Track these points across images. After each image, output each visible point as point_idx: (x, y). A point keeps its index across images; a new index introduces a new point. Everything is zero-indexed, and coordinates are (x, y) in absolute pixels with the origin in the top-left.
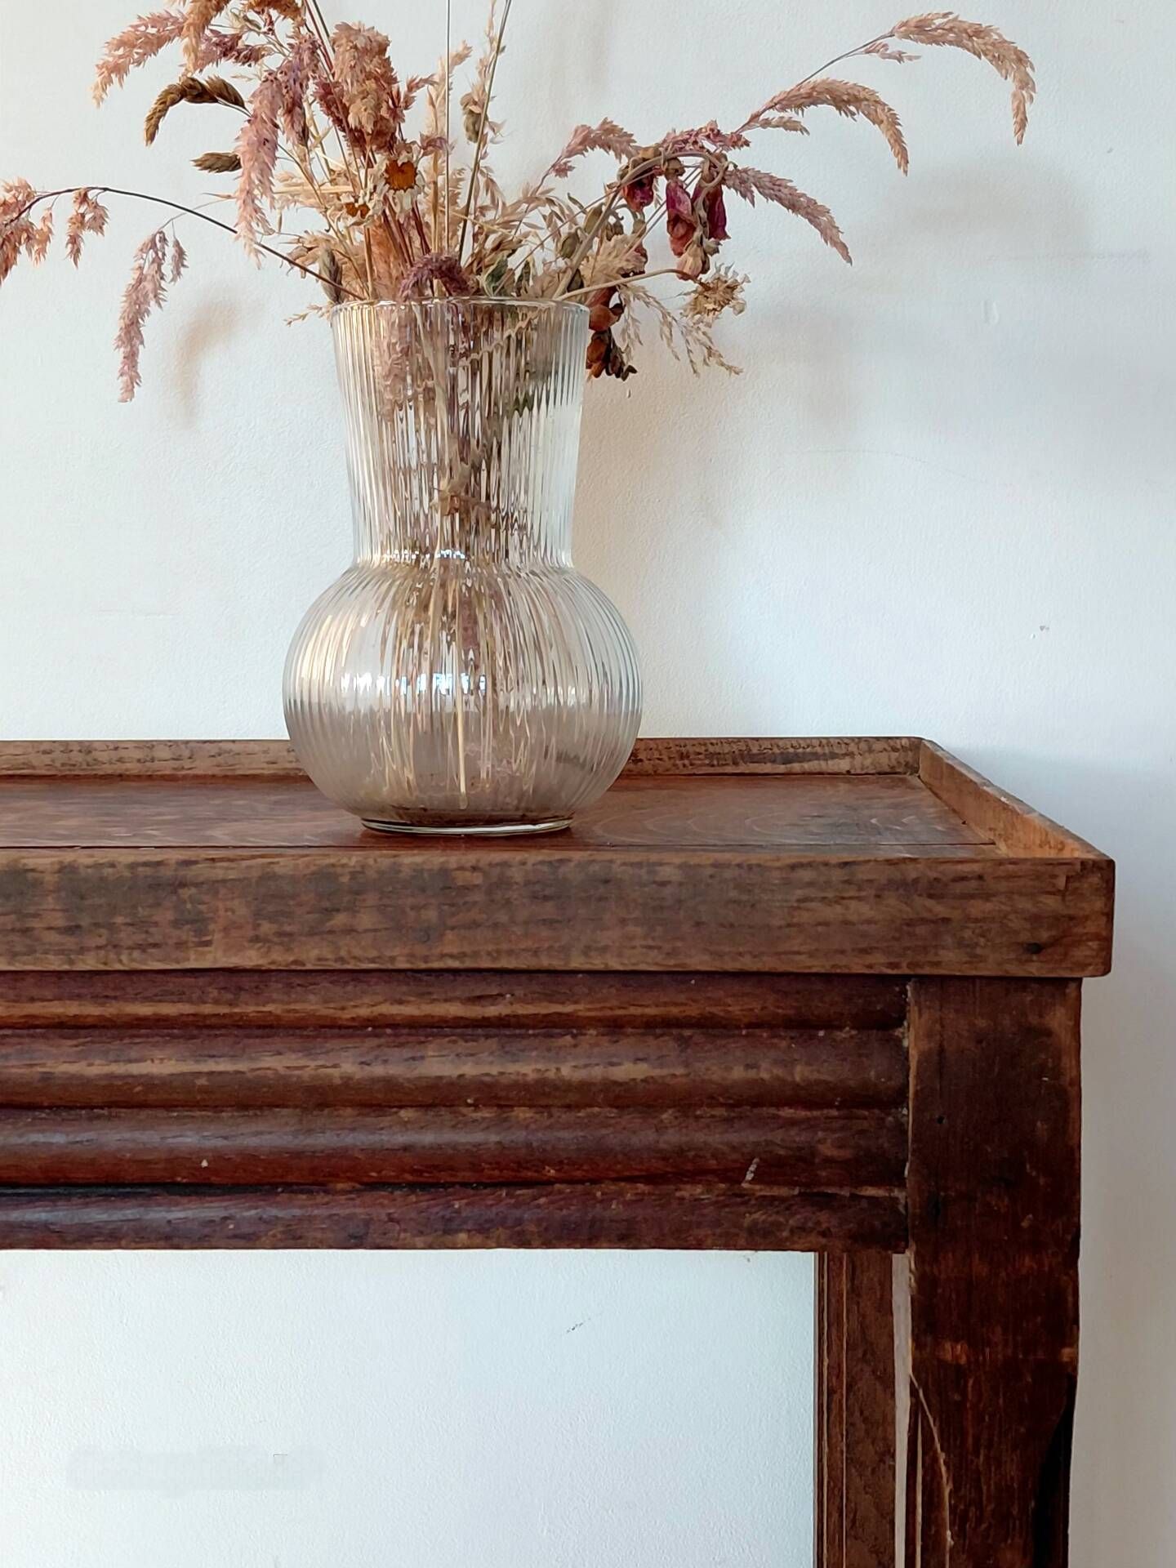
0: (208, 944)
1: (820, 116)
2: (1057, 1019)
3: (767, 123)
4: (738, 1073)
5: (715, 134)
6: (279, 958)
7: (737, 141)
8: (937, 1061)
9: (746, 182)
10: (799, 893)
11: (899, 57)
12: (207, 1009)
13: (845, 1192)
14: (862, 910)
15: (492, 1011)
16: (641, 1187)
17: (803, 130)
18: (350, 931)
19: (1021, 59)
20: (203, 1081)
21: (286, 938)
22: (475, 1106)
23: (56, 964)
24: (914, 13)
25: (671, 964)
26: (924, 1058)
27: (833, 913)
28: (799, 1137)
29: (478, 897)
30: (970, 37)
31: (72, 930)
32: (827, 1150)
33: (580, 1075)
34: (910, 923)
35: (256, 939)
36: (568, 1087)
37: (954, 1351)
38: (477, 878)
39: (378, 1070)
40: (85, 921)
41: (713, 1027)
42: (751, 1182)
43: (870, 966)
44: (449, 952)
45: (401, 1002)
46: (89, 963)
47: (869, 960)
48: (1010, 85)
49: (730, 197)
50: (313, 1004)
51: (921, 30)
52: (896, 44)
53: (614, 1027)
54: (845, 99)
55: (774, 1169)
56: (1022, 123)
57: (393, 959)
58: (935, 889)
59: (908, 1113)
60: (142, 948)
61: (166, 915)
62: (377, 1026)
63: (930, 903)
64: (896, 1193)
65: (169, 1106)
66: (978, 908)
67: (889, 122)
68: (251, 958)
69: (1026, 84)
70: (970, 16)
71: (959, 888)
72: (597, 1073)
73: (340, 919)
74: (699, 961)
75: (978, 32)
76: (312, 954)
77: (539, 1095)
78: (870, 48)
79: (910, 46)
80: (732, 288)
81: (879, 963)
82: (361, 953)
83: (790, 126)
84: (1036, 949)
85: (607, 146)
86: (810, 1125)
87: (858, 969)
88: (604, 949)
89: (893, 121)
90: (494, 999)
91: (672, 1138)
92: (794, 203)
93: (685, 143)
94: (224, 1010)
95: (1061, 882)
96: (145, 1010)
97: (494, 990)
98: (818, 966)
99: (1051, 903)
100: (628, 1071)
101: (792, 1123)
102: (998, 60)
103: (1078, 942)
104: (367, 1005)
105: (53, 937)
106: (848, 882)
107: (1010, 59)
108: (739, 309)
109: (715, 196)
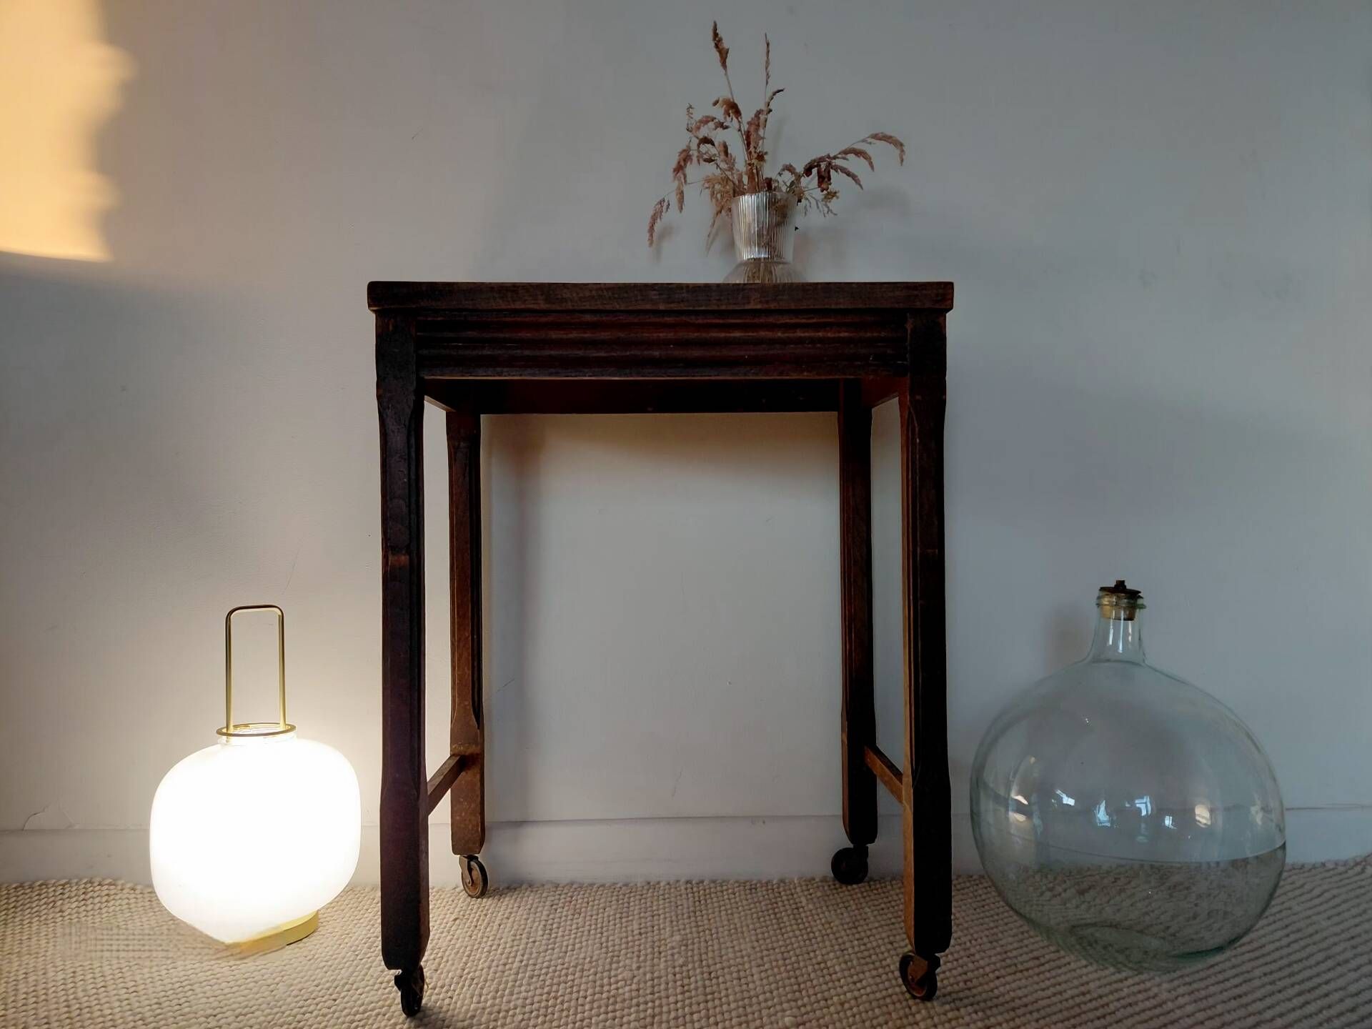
0: (748, 303)
1: (851, 156)
4: (869, 335)
5: (829, 157)
6: (765, 307)
7: (835, 158)
9: (836, 168)
10: (884, 290)
11: (870, 143)
14: (897, 294)
15: (814, 321)
17: (849, 159)
19: (902, 145)
20: (745, 338)
21: (767, 302)
22: (808, 344)
23: (715, 308)
24: (875, 132)
28: (883, 350)
30: (887, 138)
31: (719, 300)
32: (890, 352)
33: (833, 336)
34: (909, 296)
36: (829, 339)
37: (919, 397)
39: (786, 335)
40: (722, 298)
42: (871, 360)
44: (804, 306)
45: (791, 319)
46: (722, 308)
47: (899, 305)
48: (898, 151)
49: (832, 172)
50: (771, 319)
51: (875, 137)
52: (869, 140)
54: (858, 153)
56: (902, 160)
59: (908, 344)
60: (735, 304)
61: (740, 296)
62: (787, 324)
65: (739, 344)
67: (868, 159)
68: (759, 307)
69: (902, 151)
70: (889, 133)
72: (836, 336)
73: (780, 297)
75: (891, 137)
76: (773, 306)
78: (864, 141)
79: (874, 141)
80: (835, 193)
83: (844, 159)
85: (789, 170)
86: (885, 347)
89: (870, 158)
90: (813, 318)
92: (849, 174)
93: (821, 159)
94: (751, 321)
96: (733, 321)
97: (813, 316)
99: (941, 292)
100: (843, 335)
101: (881, 346)
102: (895, 145)
104: (786, 320)
105: (715, 302)
107: (899, 145)
108: (838, 198)
109: (829, 172)
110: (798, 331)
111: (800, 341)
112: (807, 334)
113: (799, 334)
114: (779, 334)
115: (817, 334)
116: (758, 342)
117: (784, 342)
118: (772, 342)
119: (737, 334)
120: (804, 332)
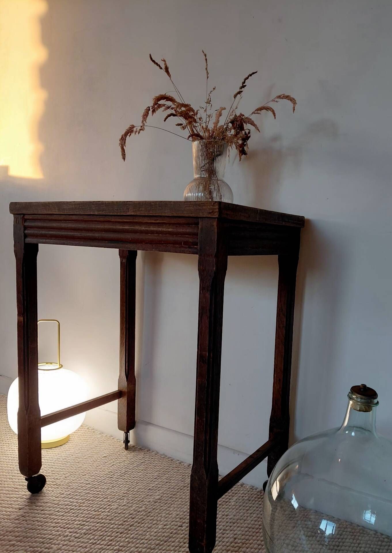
0: (129, 212)
1: (263, 111)
2: (215, 223)
3: (255, 113)
4: (181, 230)
5: (243, 115)
6: (136, 214)
8: (202, 229)
9: (247, 122)
10: (185, 206)
12: (131, 221)
13: (193, 246)
14: (191, 208)
15: (158, 222)
16: (172, 245)
17: (261, 114)
18: (142, 210)
19: (295, 100)
20: (130, 229)
21: (136, 211)
22: (156, 234)
25: (172, 215)
26: (200, 229)
27: (189, 208)
28: (187, 239)
29: (154, 206)
30: (287, 97)
32: (190, 241)
33: (165, 230)
34: (197, 210)
35: (133, 211)
36: (164, 231)
38: (154, 204)
39: (146, 229)
40: (118, 209)
41: (179, 224)
42: (183, 245)
43: (192, 215)
45: (148, 220)
46: (119, 214)
48: (293, 104)
50: (141, 220)
51: (279, 97)
52: (277, 100)
53: (170, 224)
54: (267, 109)
55: (185, 243)
56: (294, 110)
57: (145, 214)
58: (199, 205)
59: (199, 236)
60: (123, 212)
61: (125, 208)
62: (147, 223)
63: (199, 207)
64: (197, 247)
65: (127, 232)
66: (204, 207)
68: (133, 214)
69: (295, 104)
71: (202, 205)
72: (167, 230)
73: (141, 209)
74: (175, 215)
76: (138, 213)
77: (162, 233)
78: (272, 101)
81: (196, 215)
82: (143, 213)
83: (258, 113)
84: (210, 213)
86: (189, 237)
87: (191, 216)
88: (166, 213)
89: (274, 111)
90: (157, 220)
91: (175, 239)
93: (239, 116)
95: (213, 204)
96: (125, 220)
98: (187, 215)
99: (211, 207)
100: (170, 230)
101: (187, 237)
102: (291, 100)
103: (215, 212)
104: (146, 220)
105: (116, 211)
106: (190, 204)
107: (293, 100)
110: (151, 226)
111: (152, 232)
112: (155, 229)
113: (152, 228)
114: (143, 228)
115: (159, 229)
116: (135, 232)
117: (147, 232)
118: (141, 232)
119: (127, 227)
120: (154, 227)
